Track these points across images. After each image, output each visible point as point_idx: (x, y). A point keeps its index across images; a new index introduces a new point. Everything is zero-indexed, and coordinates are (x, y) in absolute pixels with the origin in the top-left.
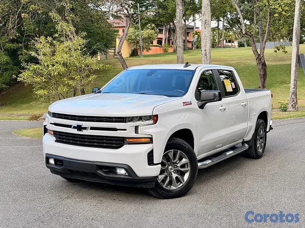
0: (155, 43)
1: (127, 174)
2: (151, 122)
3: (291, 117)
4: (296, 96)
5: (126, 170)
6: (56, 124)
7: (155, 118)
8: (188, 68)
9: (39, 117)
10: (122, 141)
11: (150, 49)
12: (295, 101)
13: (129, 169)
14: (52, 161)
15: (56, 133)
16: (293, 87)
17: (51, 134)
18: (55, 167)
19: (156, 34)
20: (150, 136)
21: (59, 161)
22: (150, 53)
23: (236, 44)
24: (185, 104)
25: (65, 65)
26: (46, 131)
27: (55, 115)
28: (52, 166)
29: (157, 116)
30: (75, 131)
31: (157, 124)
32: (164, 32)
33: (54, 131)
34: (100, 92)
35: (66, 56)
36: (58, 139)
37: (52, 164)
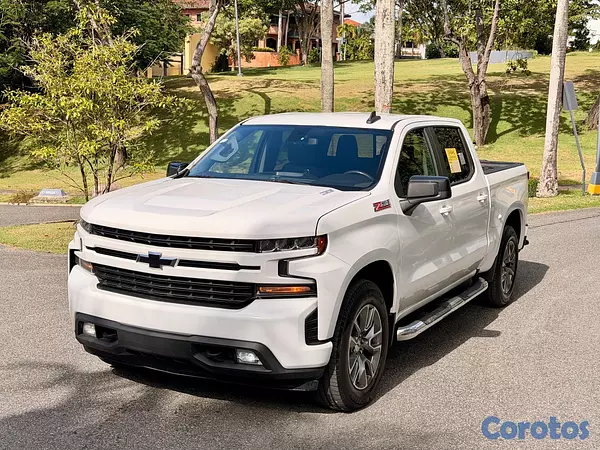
0: (262, 44)
1: (260, 363)
2: (313, 250)
3: (546, 209)
4: (555, 166)
5: (256, 353)
6: (99, 250)
7: (320, 243)
8: (376, 125)
9: (31, 197)
10: (248, 291)
11: (253, 57)
12: (553, 176)
13: (264, 353)
14: (90, 330)
15: (97, 269)
16: (550, 148)
17: (89, 269)
18: (98, 342)
19: (265, 27)
20: (311, 282)
21: (106, 329)
22: (254, 64)
23: (421, 50)
24: (379, 206)
25: (93, 96)
26: (74, 260)
27: (96, 229)
28: (91, 340)
29: (324, 237)
30: (144, 268)
31: (325, 254)
32: (280, 23)
33: (94, 265)
34: (186, 174)
35: (95, 77)
36: (105, 283)
37: (90, 336)
